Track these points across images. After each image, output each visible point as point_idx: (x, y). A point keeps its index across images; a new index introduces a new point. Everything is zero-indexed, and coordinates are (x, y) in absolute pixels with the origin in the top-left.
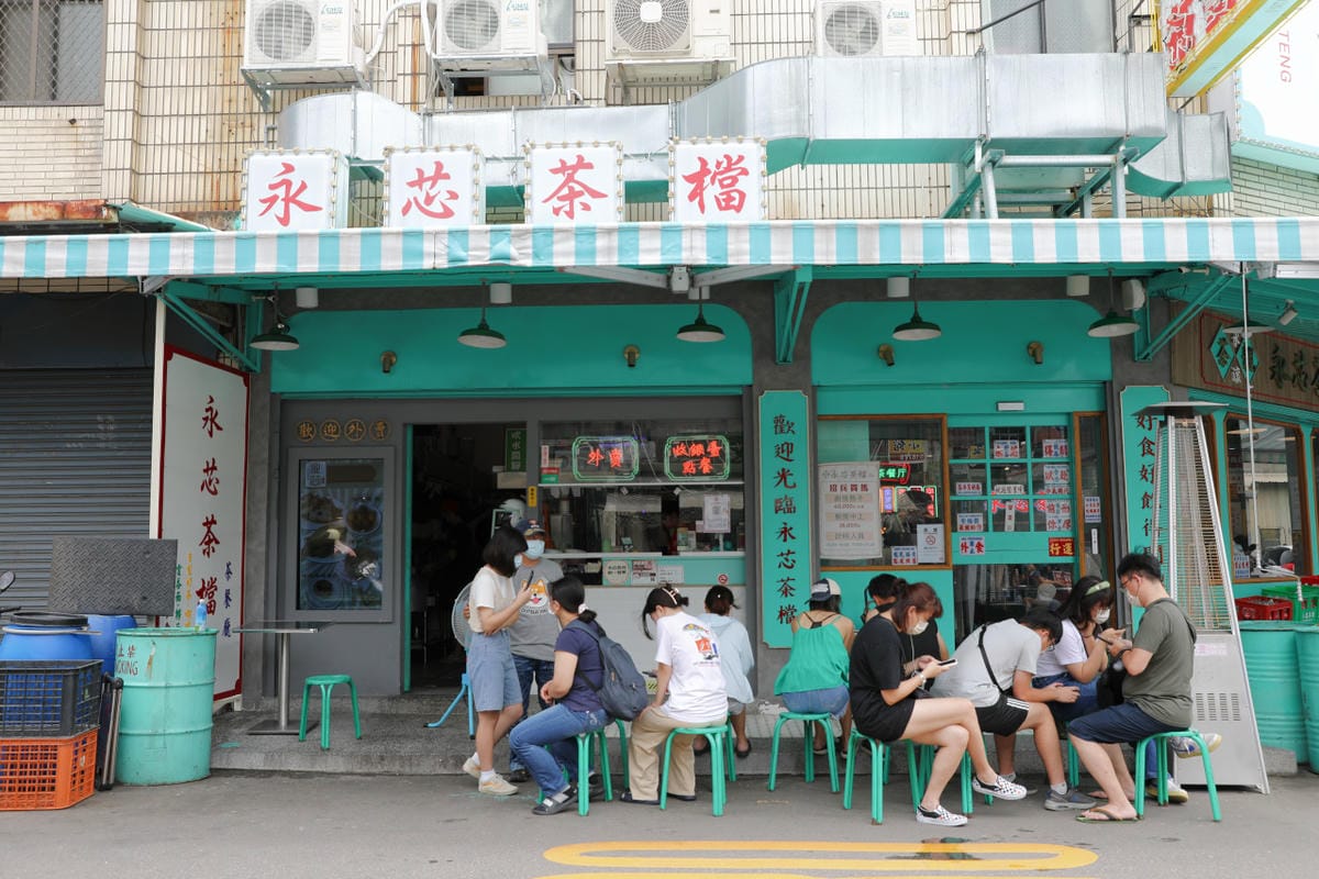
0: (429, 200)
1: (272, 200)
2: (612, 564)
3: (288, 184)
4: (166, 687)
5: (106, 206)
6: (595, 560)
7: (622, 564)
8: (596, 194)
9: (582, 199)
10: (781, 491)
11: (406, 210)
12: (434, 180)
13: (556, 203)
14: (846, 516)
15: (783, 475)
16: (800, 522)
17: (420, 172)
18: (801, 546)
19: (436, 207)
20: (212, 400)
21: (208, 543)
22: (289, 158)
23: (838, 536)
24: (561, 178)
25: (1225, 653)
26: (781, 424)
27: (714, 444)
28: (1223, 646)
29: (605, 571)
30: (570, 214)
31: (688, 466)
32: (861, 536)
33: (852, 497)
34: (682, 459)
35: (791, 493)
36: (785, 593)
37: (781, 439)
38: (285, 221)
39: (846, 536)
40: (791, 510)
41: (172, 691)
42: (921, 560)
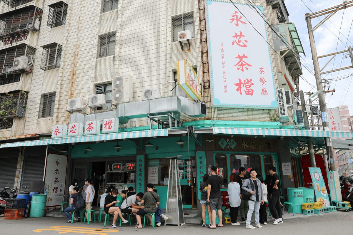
0: (73, 130)
1: (55, 132)
2: (117, 185)
3: (57, 129)
4: (36, 203)
5: (37, 134)
6: (115, 184)
7: (118, 185)
8: (93, 128)
9: (91, 129)
10: (140, 172)
11: (70, 132)
12: (74, 127)
13: (88, 130)
14: (152, 176)
15: (140, 169)
16: (143, 178)
17: (72, 126)
18: (143, 182)
19: (74, 132)
20: (58, 160)
21: (56, 182)
22: (58, 126)
23: (151, 180)
24: (89, 126)
25: (175, 201)
26: (140, 161)
27: (133, 164)
28: (175, 200)
29: (116, 186)
30: (90, 131)
31: (129, 168)
32: (155, 180)
33: (153, 173)
34: (128, 167)
35: (141, 173)
36: (140, 190)
37: (140, 163)
38: (56, 135)
39: (152, 180)
40: (141, 175)
41: (37, 204)
42: (165, 184)
